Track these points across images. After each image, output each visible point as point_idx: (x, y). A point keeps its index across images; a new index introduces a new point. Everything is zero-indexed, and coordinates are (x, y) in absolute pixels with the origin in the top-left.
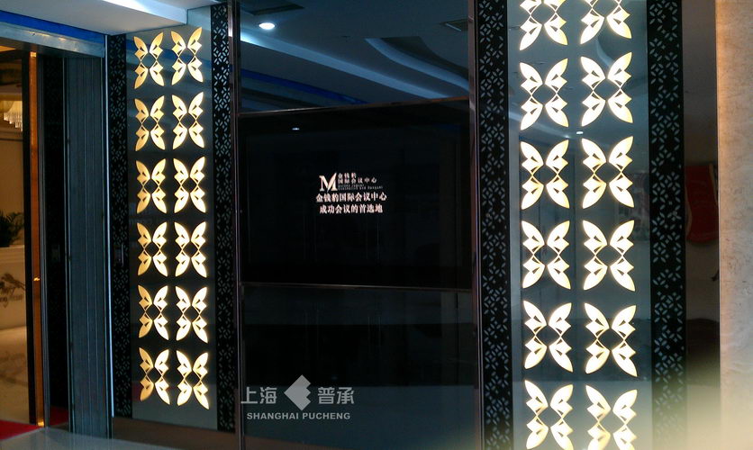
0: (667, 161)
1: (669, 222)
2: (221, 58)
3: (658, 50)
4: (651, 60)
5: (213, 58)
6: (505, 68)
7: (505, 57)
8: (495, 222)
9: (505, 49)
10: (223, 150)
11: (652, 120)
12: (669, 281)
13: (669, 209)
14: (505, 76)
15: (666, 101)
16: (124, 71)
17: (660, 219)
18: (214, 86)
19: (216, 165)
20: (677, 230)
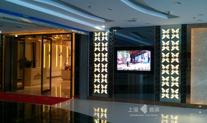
0: (184, 56)
2: (111, 37)
3: (183, 40)
4: (182, 42)
5: (110, 37)
6: (160, 41)
8: (158, 64)
9: (160, 39)
10: (111, 52)
11: (182, 50)
12: (184, 73)
13: (184, 63)
14: (160, 43)
15: (184, 48)
16: (92, 38)
17: (183, 65)
18: (109, 42)
19: (110, 54)
20: (185, 66)
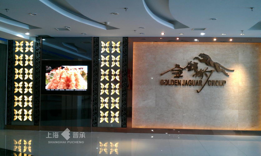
0: (125, 74)
1: (125, 83)
2: (38, 48)
3: (124, 55)
4: (123, 57)
5: (36, 48)
7: (98, 54)
8: (96, 83)
9: (98, 52)
10: (37, 67)
11: (123, 67)
12: (125, 93)
13: (125, 81)
14: (98, 57)
15: (125, 64)
16: (12, 48)
18: (36, 53)
19: (35, 70)
20: (126, 85)
